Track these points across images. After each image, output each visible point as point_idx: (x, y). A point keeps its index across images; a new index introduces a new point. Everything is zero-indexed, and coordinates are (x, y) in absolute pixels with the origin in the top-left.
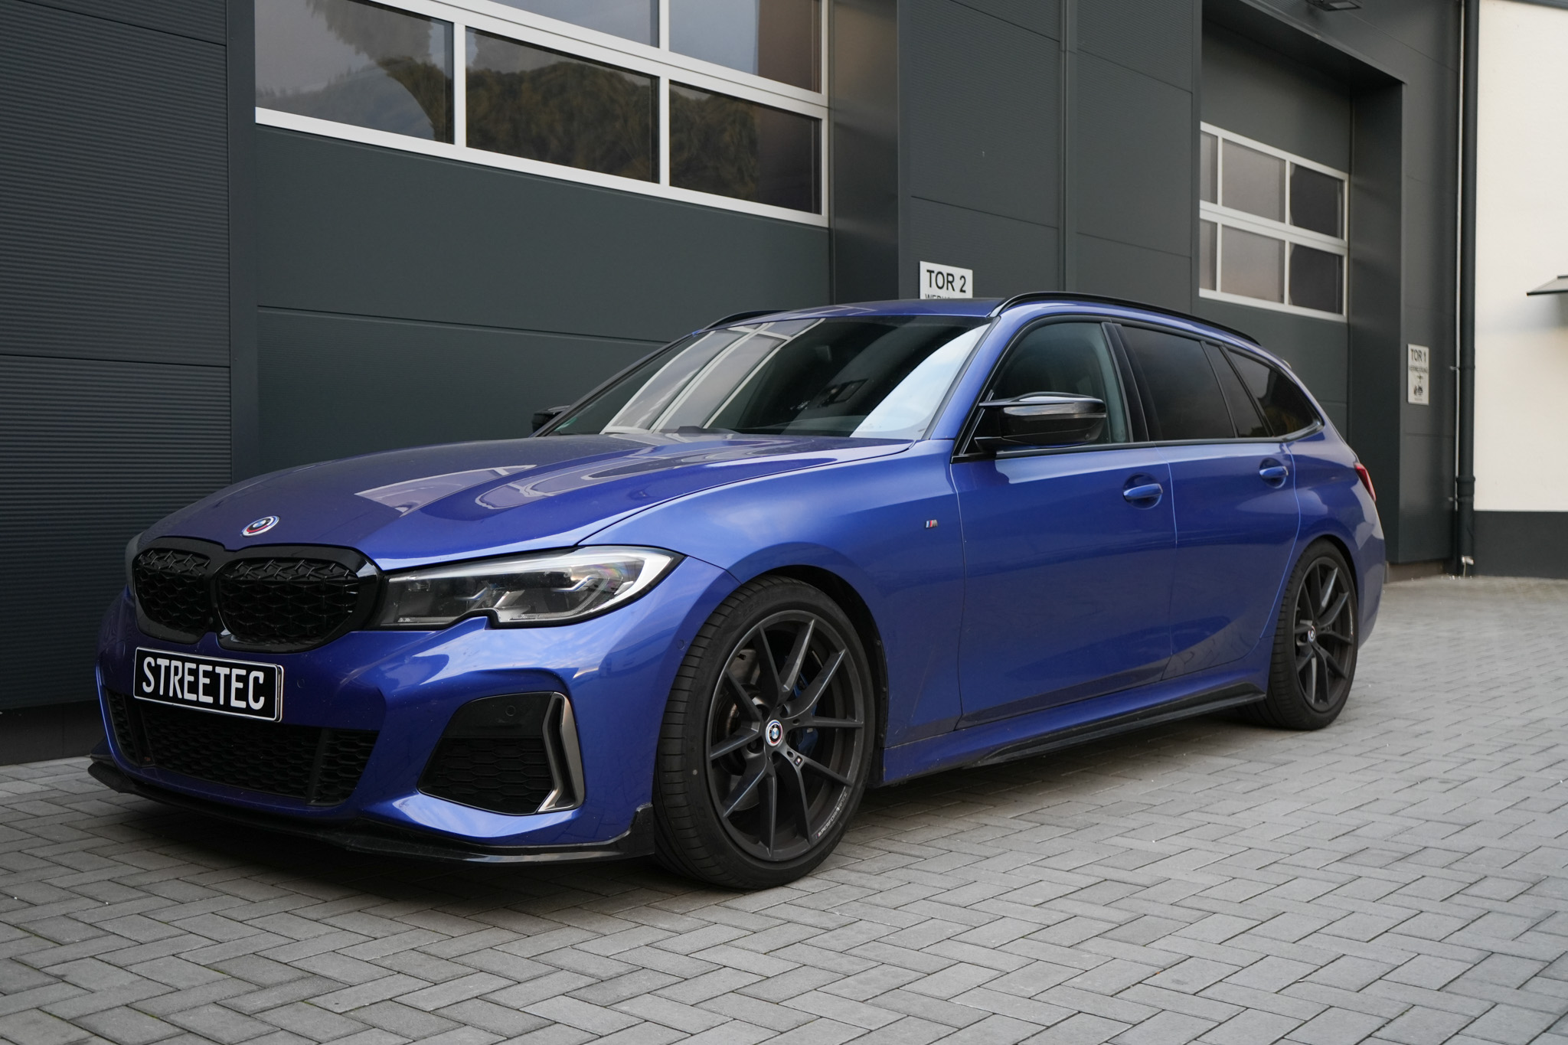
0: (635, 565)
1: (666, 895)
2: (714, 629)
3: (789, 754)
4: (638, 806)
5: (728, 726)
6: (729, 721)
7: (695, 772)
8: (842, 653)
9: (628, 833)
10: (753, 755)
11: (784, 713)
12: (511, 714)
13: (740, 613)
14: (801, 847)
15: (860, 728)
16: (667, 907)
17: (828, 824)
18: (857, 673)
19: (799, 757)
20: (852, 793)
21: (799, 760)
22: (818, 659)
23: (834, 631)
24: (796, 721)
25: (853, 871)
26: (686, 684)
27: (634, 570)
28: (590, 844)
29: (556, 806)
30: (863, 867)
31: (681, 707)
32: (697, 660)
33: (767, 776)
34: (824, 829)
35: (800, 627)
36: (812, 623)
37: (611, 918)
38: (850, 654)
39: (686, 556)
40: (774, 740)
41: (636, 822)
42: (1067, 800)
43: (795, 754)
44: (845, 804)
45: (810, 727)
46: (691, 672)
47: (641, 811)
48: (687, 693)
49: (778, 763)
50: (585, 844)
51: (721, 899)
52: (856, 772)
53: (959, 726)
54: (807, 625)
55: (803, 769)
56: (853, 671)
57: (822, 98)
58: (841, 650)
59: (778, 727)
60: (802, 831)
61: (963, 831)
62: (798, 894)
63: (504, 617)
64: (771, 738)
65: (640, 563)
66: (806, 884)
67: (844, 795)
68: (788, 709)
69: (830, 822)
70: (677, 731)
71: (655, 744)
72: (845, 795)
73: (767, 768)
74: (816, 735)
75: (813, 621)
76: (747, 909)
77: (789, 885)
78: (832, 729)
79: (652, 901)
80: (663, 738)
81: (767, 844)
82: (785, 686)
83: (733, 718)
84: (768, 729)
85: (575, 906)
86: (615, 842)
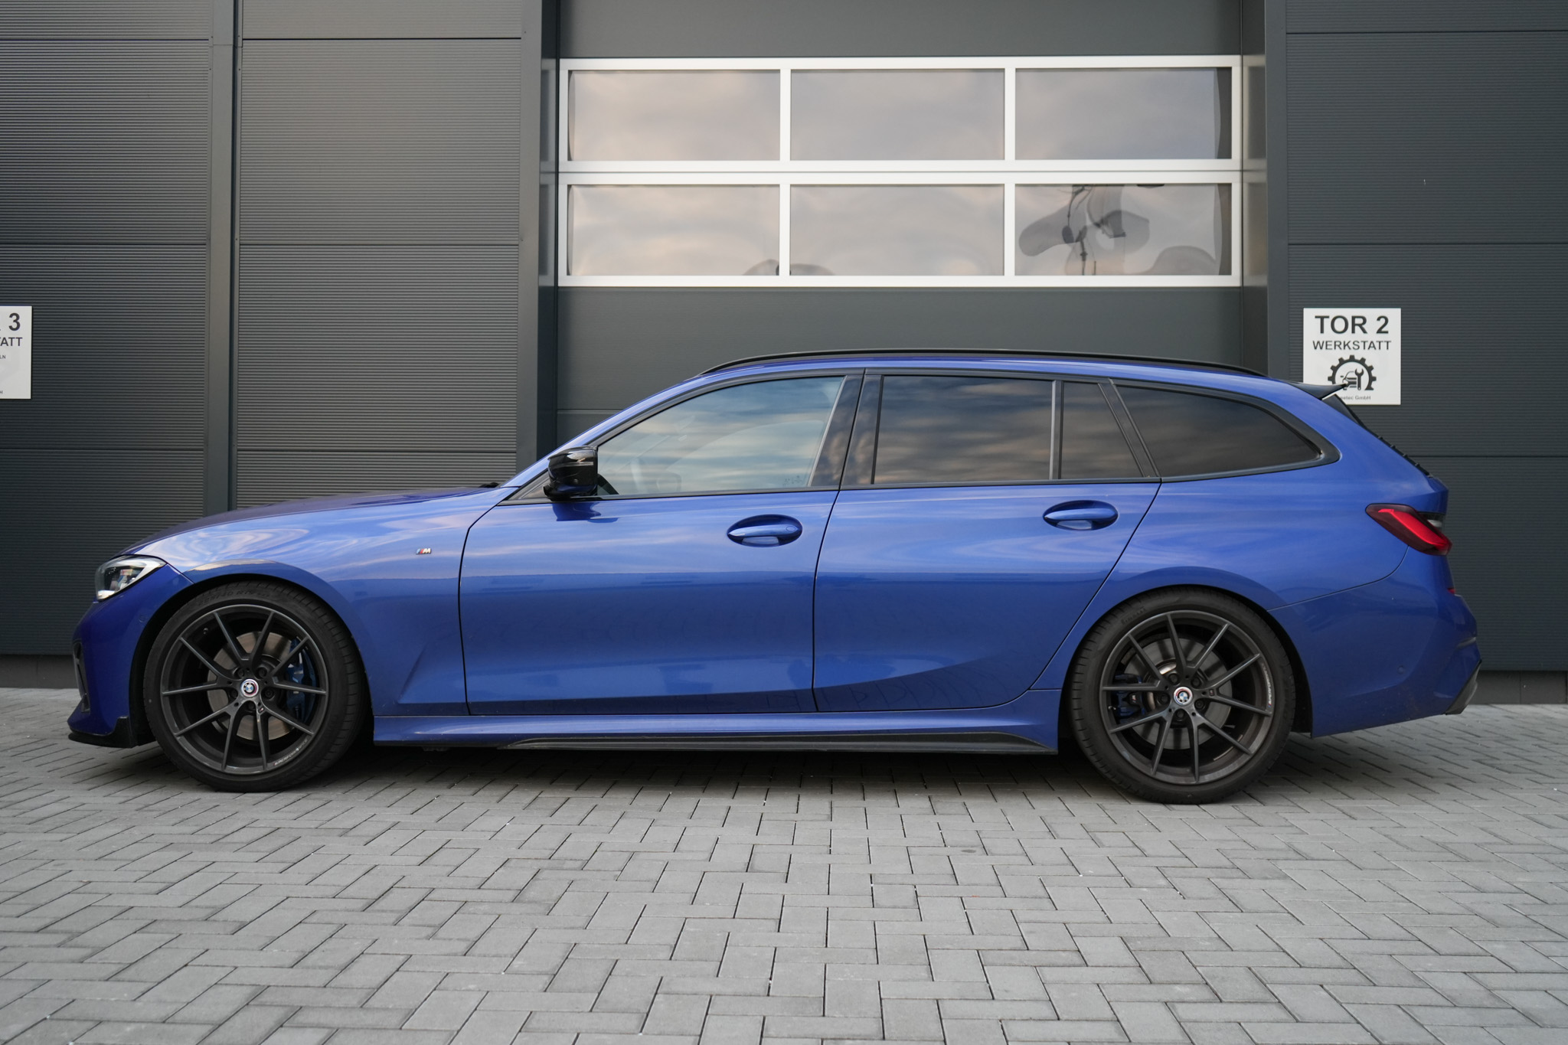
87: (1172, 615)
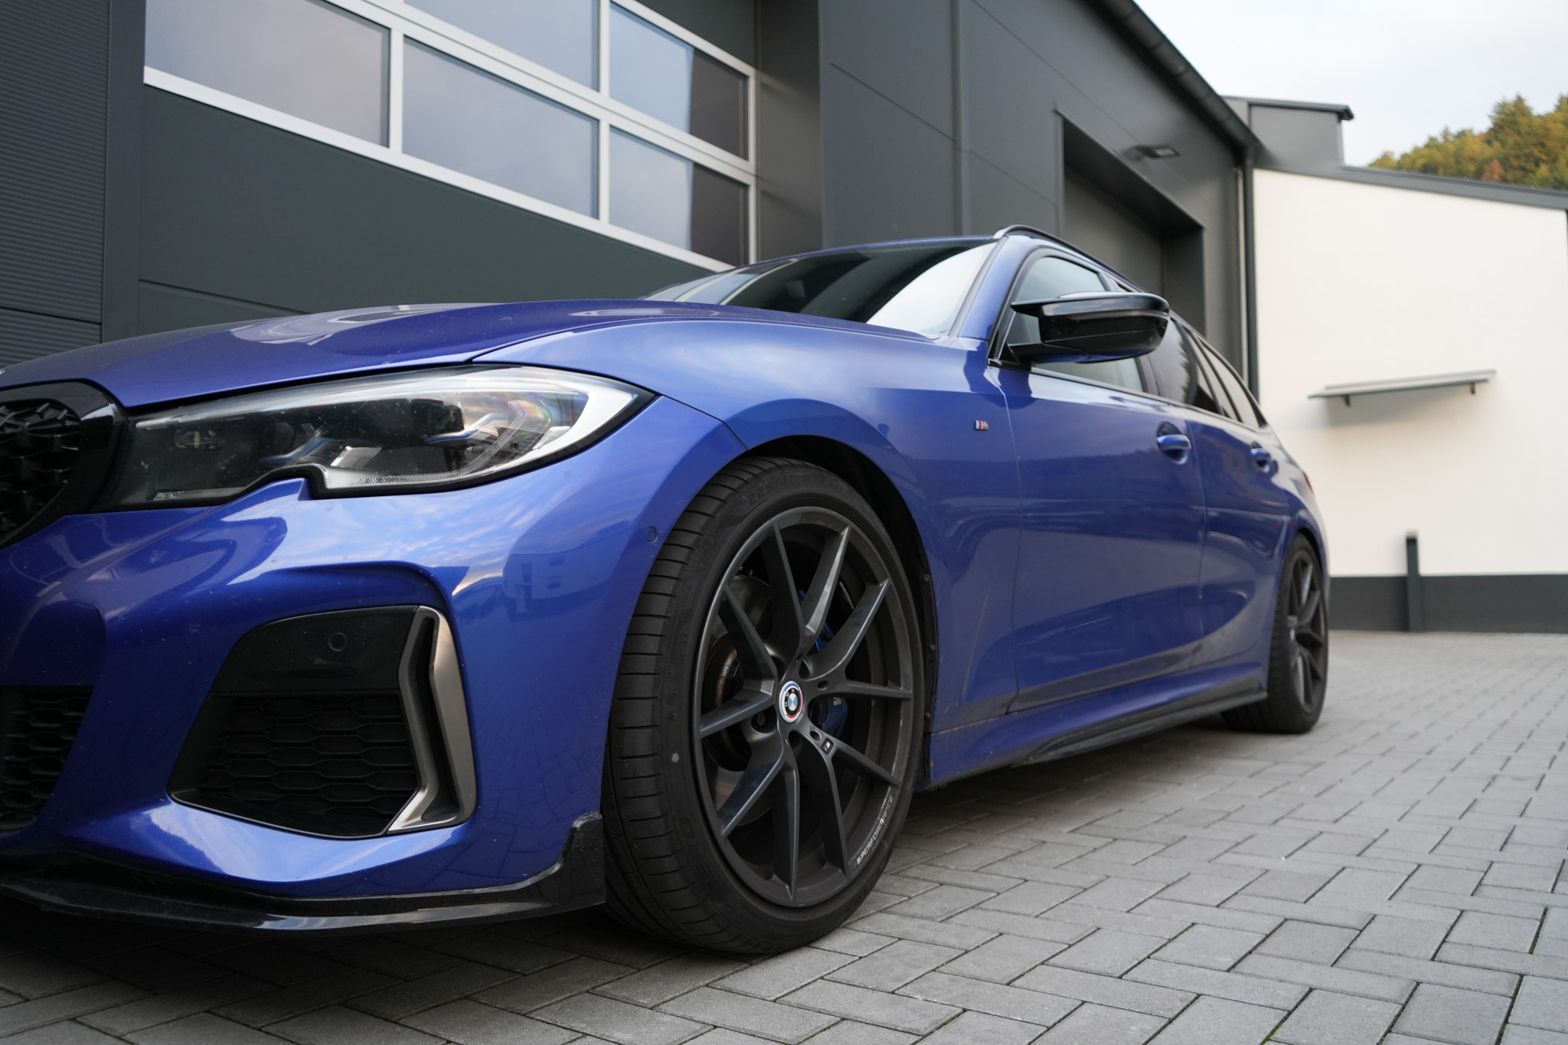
0: (572, 401)
1: (622, 968)
2: (703, 520)
3: (814, 734)
4: (575, 816)
5: (720, 691)
6: (721, 682)
7: (675, 758)
8: (884, 585)
9: (557, 868)
10: (759, 736)
11: (804, 672)
12: (336, 646)
13: (744, 498)
14: (830, 883)
15: (907, 700)
16: (625, 994)
17: (869, 845)
18: (903, 617)
19: (828, 740)
20: (900, 797)
21: (828, 745)
22: (847, 595)
23: (874, 548)
24: (822, 684)
25: (904, 915)
26: (660, 605)
27: (570, 409)
28: (486, 890)
29: (424, 820)
30: (915, 908)
31: (652, 645)
32: (678, 566)
33: (786, 768)
34: (864, 853)
35: (826, 537)
36: (845, 533)
37: (527, 1021)
38: (894, 588)
39: (658, 395)
40: (791, 713)
41: (572, 847)
42: (1117, 809)
43: (823, 735)
44: (891, 813)
45: (839, 695)
46: (667, 586)
47: (582, 826)
48: (661, 621)
49: (799, 747)
50: (477, 891)
51: (712, 974)
52: (904, 766)
53: (1012, 708)
54: (836, 535)
55: (834, 759)
56: (897, 614)
57: (750, 165)
58: (883, 580)
59: (796, 692)
60: (834, 856)
61: (1020, 852)
62: (836, 961)
63: (335, 479)
64: (787, 709)
65: (581, 399)
66: (842, 941)
67: (888, 801)
68: (810, 667)
69: (871, 841)
70: (643, 686)
71: (605, 706)
72: (891, 800)
73: (784, 755)
74: (845, 709)
75: (847, 530)
76: (763, 994)
77: (817, 944)
78: (867, 698)
79: (600, 982)
80: (621, 698)
81: (786, 878)
82: (808, 626)
83: (728, 680)
84: (783, 694)
85: (466, 998)
86: (537, 885)
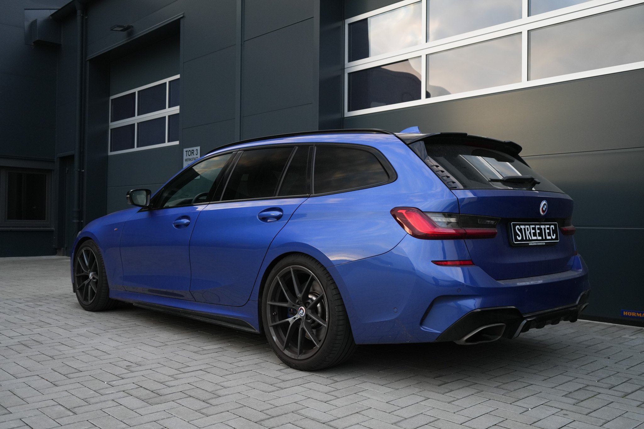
87: (292, 267)
